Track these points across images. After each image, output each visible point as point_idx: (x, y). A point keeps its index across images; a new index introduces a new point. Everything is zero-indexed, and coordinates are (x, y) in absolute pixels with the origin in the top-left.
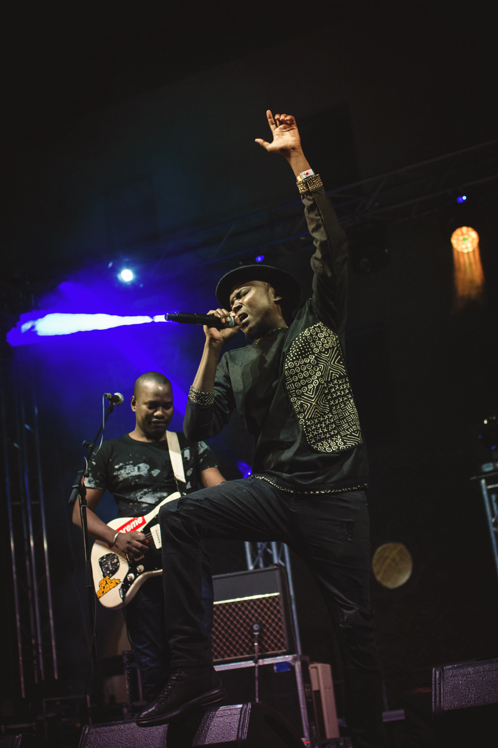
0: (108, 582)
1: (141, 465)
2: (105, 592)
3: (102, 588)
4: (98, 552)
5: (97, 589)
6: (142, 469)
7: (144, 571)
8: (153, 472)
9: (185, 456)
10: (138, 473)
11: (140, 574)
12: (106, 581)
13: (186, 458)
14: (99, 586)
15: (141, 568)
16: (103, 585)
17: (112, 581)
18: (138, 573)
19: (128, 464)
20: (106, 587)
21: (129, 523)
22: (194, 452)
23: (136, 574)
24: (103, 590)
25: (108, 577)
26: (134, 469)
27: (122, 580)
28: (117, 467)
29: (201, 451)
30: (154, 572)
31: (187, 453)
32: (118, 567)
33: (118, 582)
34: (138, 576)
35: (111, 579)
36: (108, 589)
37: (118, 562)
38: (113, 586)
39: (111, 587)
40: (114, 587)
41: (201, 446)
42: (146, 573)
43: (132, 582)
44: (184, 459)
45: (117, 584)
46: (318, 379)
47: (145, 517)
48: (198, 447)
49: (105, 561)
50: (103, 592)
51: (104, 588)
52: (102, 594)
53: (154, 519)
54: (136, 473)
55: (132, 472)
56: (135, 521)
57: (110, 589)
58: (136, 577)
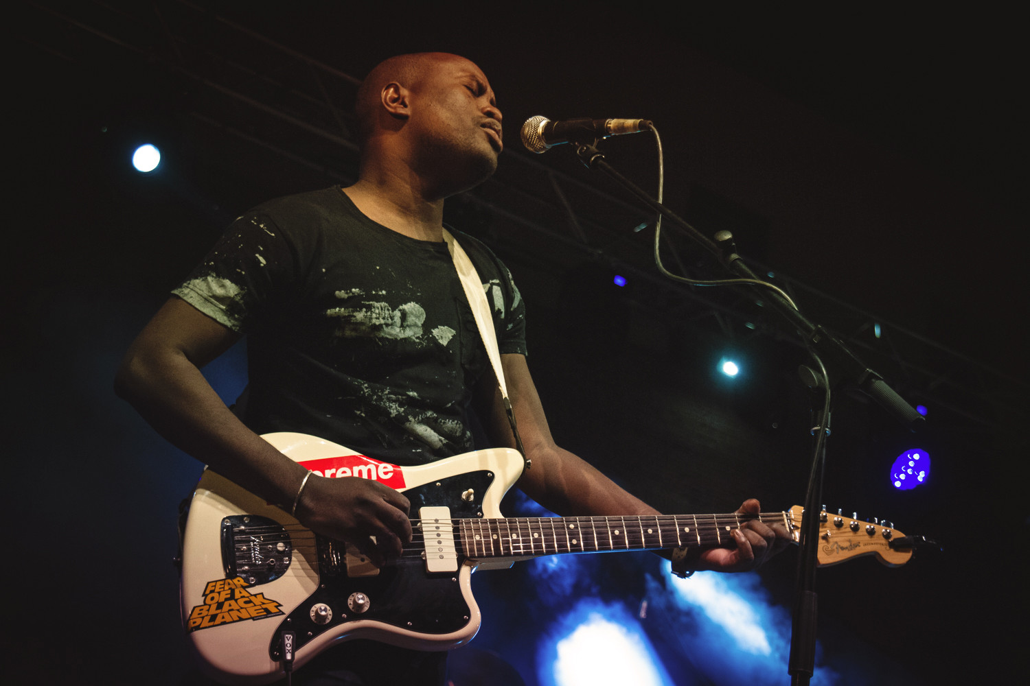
0: (237, 595)
1: (410, 307)
2: (218, 620)
3: (214, 607)
5: (193, 600)
6: (411, 319)
7: (370, 615)
8: (435, 332)
9: (497, 306)
10: (401, 334)
11: (353, 616)
12: (233, 591)
13: (499, 311)
14: (205, 595)
15: (361, 601)
17: (253, 598)
18: (345, 607)
19: (378, 299)
20: (226, 607)
21: (350, 462)
23: (342, 612)
24: (213, 611)
25: (239, 581)
26: (389, 317)
27: (288, 608)
28: (341, 294)
30: (401, 630)
32: (283, 569)
33: (274, 610)
34: (345, 620)
35: (253, 590)
36: (235, 615)
37: (287, 554)
38: (254, 614)
39: (244, 614)
40: (254, 619)
42: (372, 623)
43: (320, 625)
44: (496, 311)
45: (268, 614)
47: (405, 470)
49: (242, 532)
50: (213, 618)
51: (220, 606)
52: (206, 622)
53: (431, 485)
54: (393, 330)
55: (387, 325)
56: (371, 466)
57: (241, 619)
58: (336, 621)
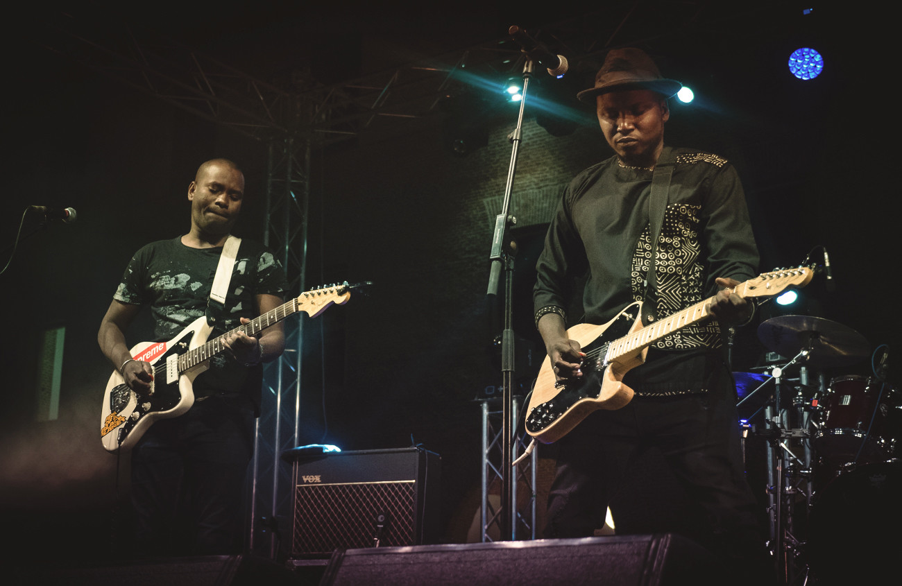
1: (181, 276)
2: (109, 431)
4: (115, 380)
5: (103, 425)
6: (180, 281)
7: (151, 410)
8: (192, 285)
9: (238, 269)
10: (175, 287)
11: (146, 413)
12: (113, 418)
13: (239, 271)
14: (105, 423)
15: (148, 405)
16: (109, 422)
17: (118, 419)
18: (144, 411)
19: (165, 274)
20: (111, 425)
22: (251, 267)
23: (142, 413)
24: (107, 428)
25: (114, 414)
26: (169, 281)
27: (127, 418)
28: (153, 276)
29: (262, 267)
30: (160, 412)
31: (242, 266)
32: (128, 401)
33: (123, 420)
34: (143, 416)
35: (118, 415)
37: (128, 395)
38: (118, 424)
39: (116, 426)
40: (118, 426)
41: (264, 260)
42: (152, 413)
43: (136, 422)
44: (236, 271)
45: (122, 422)
46: (676, 267)
48: (259, 260)
49: (116, 393)
50: (107, 431)
51: (109, 425)
52: (105, 433)
53: (174, 346)
54: (171, 286)
55: (167, 284)
56: (157, 347)
58: (141, 416)
